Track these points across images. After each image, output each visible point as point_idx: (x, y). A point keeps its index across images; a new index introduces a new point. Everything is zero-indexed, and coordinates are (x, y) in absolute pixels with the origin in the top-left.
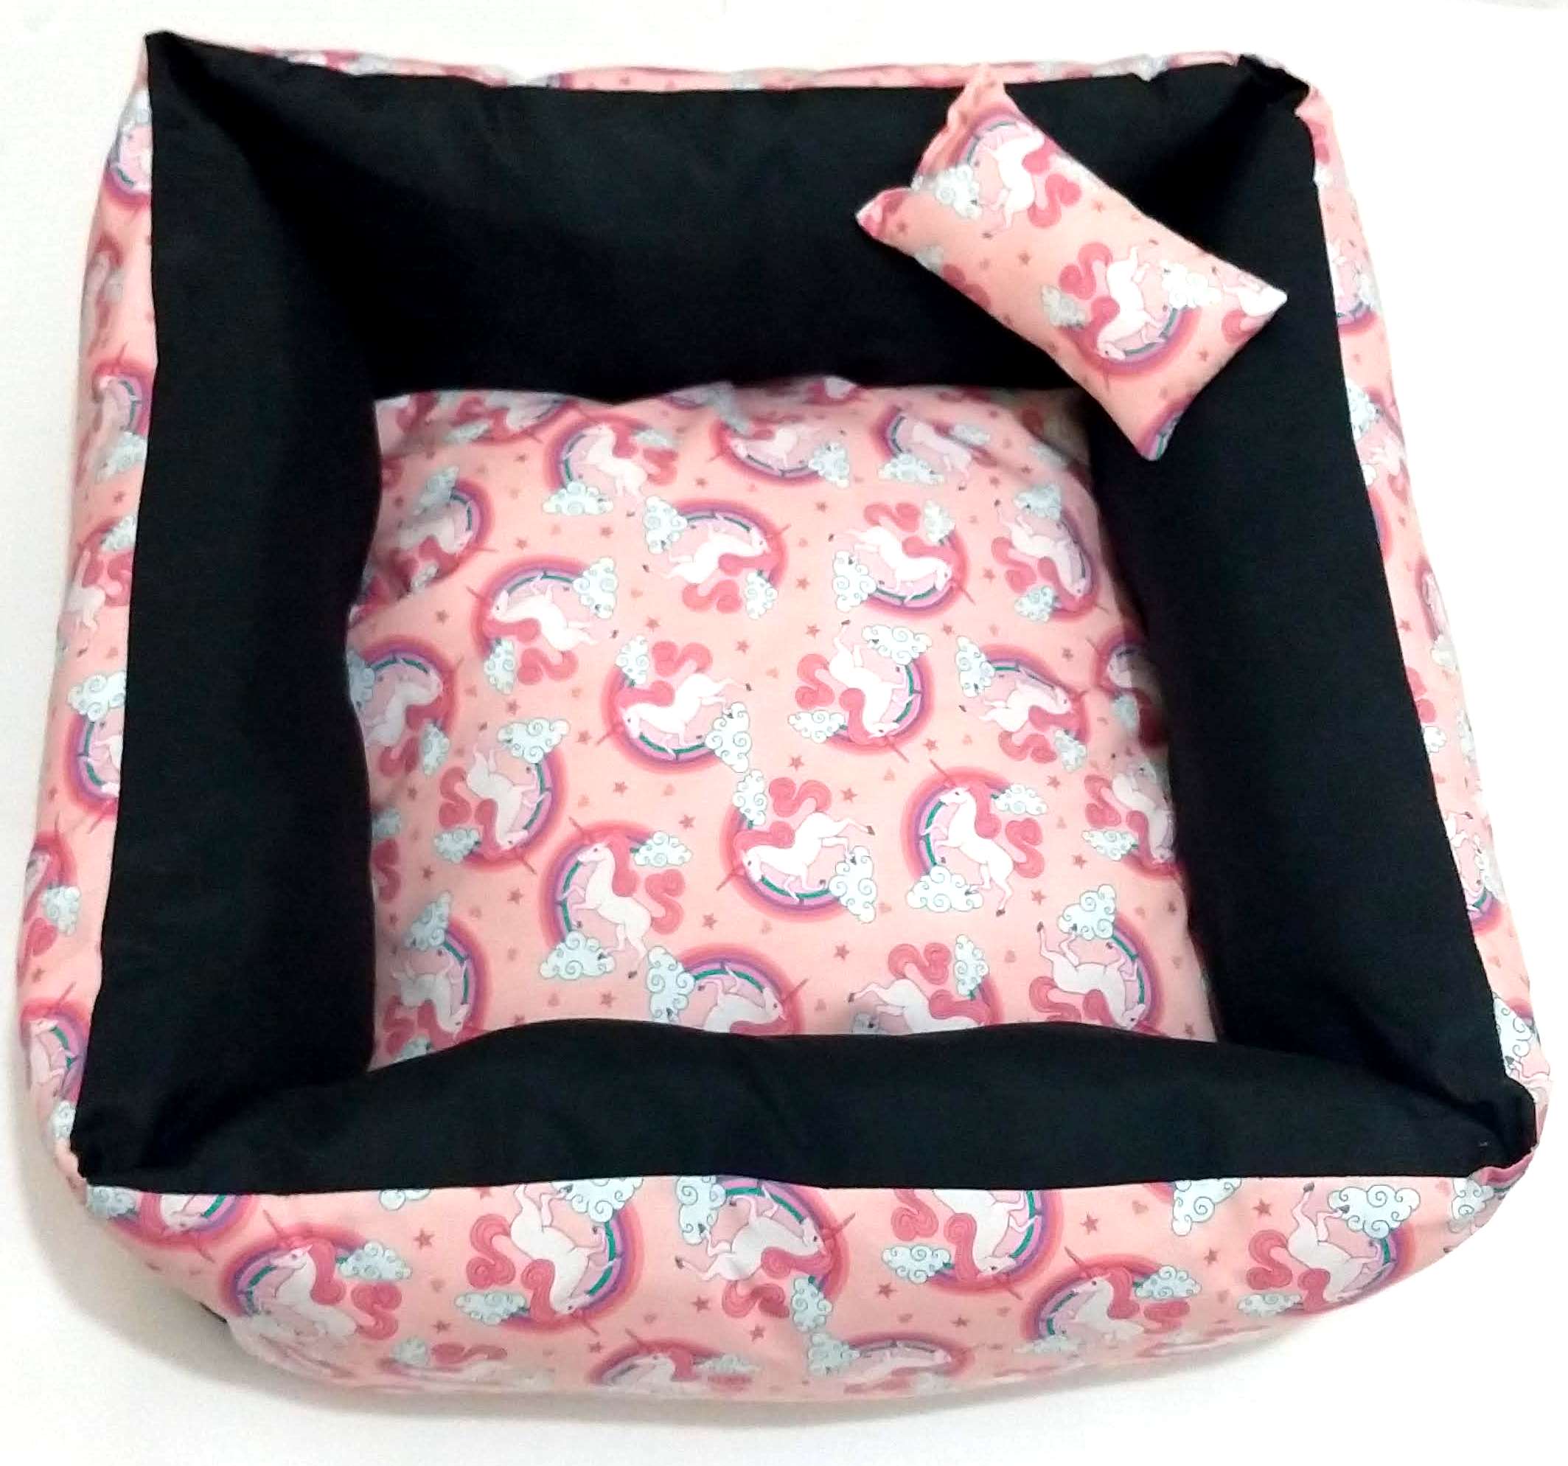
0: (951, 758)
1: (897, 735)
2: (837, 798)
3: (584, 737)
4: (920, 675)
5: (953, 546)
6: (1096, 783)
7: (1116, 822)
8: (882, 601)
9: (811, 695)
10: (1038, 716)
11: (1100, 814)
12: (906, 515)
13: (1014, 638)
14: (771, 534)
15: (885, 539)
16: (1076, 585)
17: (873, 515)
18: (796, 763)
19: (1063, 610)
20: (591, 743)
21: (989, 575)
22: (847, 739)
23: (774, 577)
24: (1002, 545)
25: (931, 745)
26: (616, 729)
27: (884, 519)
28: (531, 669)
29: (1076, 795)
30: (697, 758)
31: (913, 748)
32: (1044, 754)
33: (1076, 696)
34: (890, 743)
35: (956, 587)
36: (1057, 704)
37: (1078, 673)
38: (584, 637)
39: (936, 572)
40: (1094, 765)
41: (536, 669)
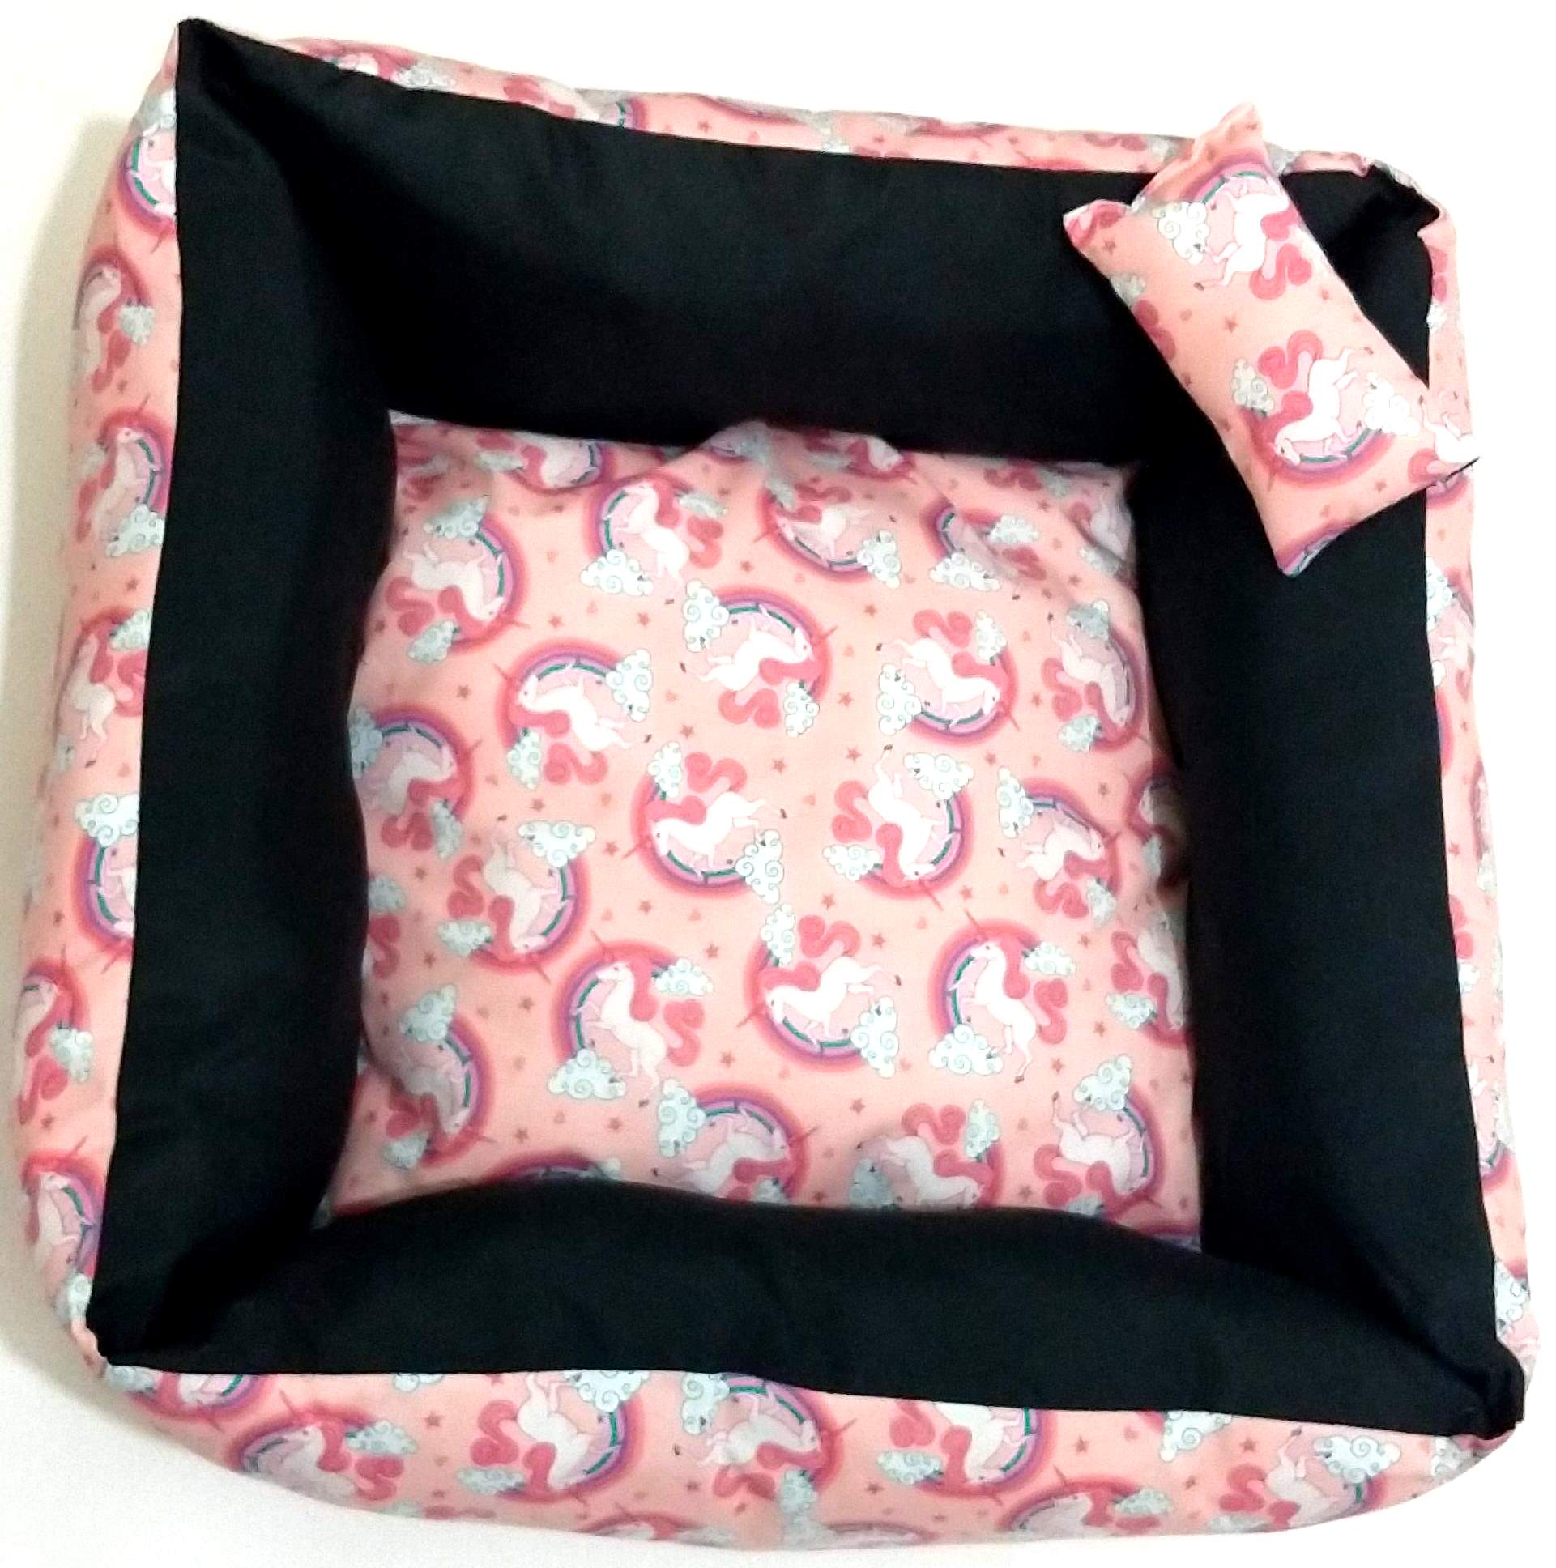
0: (986, 909)
1: (931, 881)
2: (866, 941)
3: (611, 849)
4: (960, 810)
5: (1004, 665)
6: (1124, 941)
7: (1137, 987)
8: (929, 726)
9: (849, 827)
10: (1074, 863)
11: (1125, 976)
12: (958, 628)
13: (1052, 772)
14: (818, 638)
15: (934, 654)
16: (1119, 713)
17: (924, 624)
18: (828, 901)
19: (1105, 742)
20: (618, 855)
21: (1037, 700)
22: (883, 880)
23: (816, 690)
24: (1053, 667)
25: (967, 893)
26: (645, 844)
27: (934, 631)
28: (559, 767)
29: (1106, 956)
30: (725, 885)
31: (949, 895)
32: (1077, 908)
33: (1109, 840)
34: (925, 888)
35: (1004, 712)
36: (1090, 848)
37: (1110, 812)
38: (616, 739)
39: (983, 694)
40: (1119, 919)
41: (564, 767)
